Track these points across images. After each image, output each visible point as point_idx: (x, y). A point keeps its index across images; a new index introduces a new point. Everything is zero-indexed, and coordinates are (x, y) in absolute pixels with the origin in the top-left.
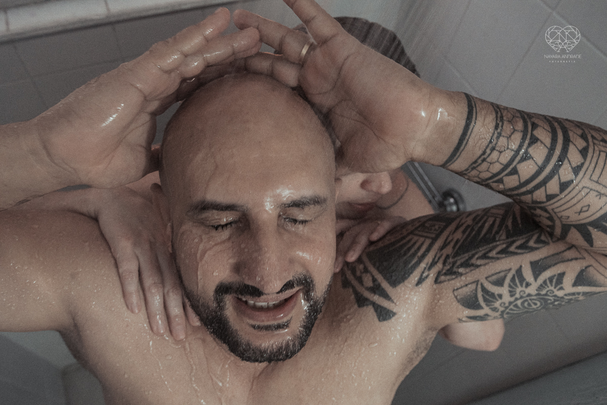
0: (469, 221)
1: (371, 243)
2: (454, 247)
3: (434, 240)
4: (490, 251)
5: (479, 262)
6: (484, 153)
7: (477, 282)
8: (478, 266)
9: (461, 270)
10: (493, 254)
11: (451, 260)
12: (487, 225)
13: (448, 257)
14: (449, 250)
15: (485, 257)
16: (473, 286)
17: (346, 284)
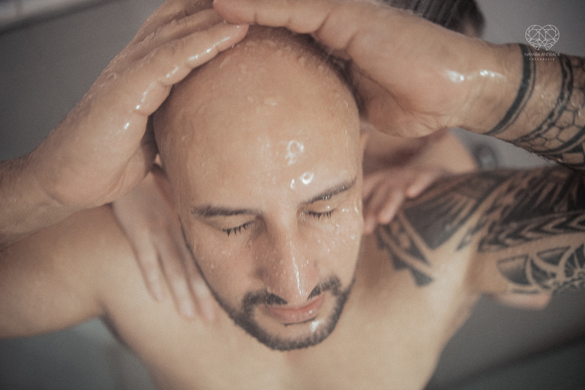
0: (524, 184)
1: (408, 200)
2: (503, 213)
3: (480, 201)
4: (546, 223)
5: (530, 235)
6: (539, 128)
7: (526, 257)
8: (528, 240)
9: (509, 241)
10: (549, 227)
11: (497, 228)
12: (545, 192)
13: (494, 224)
14: (496, 215)
15: (538, 229)
16: (520, 262)
17: (382, 245)
